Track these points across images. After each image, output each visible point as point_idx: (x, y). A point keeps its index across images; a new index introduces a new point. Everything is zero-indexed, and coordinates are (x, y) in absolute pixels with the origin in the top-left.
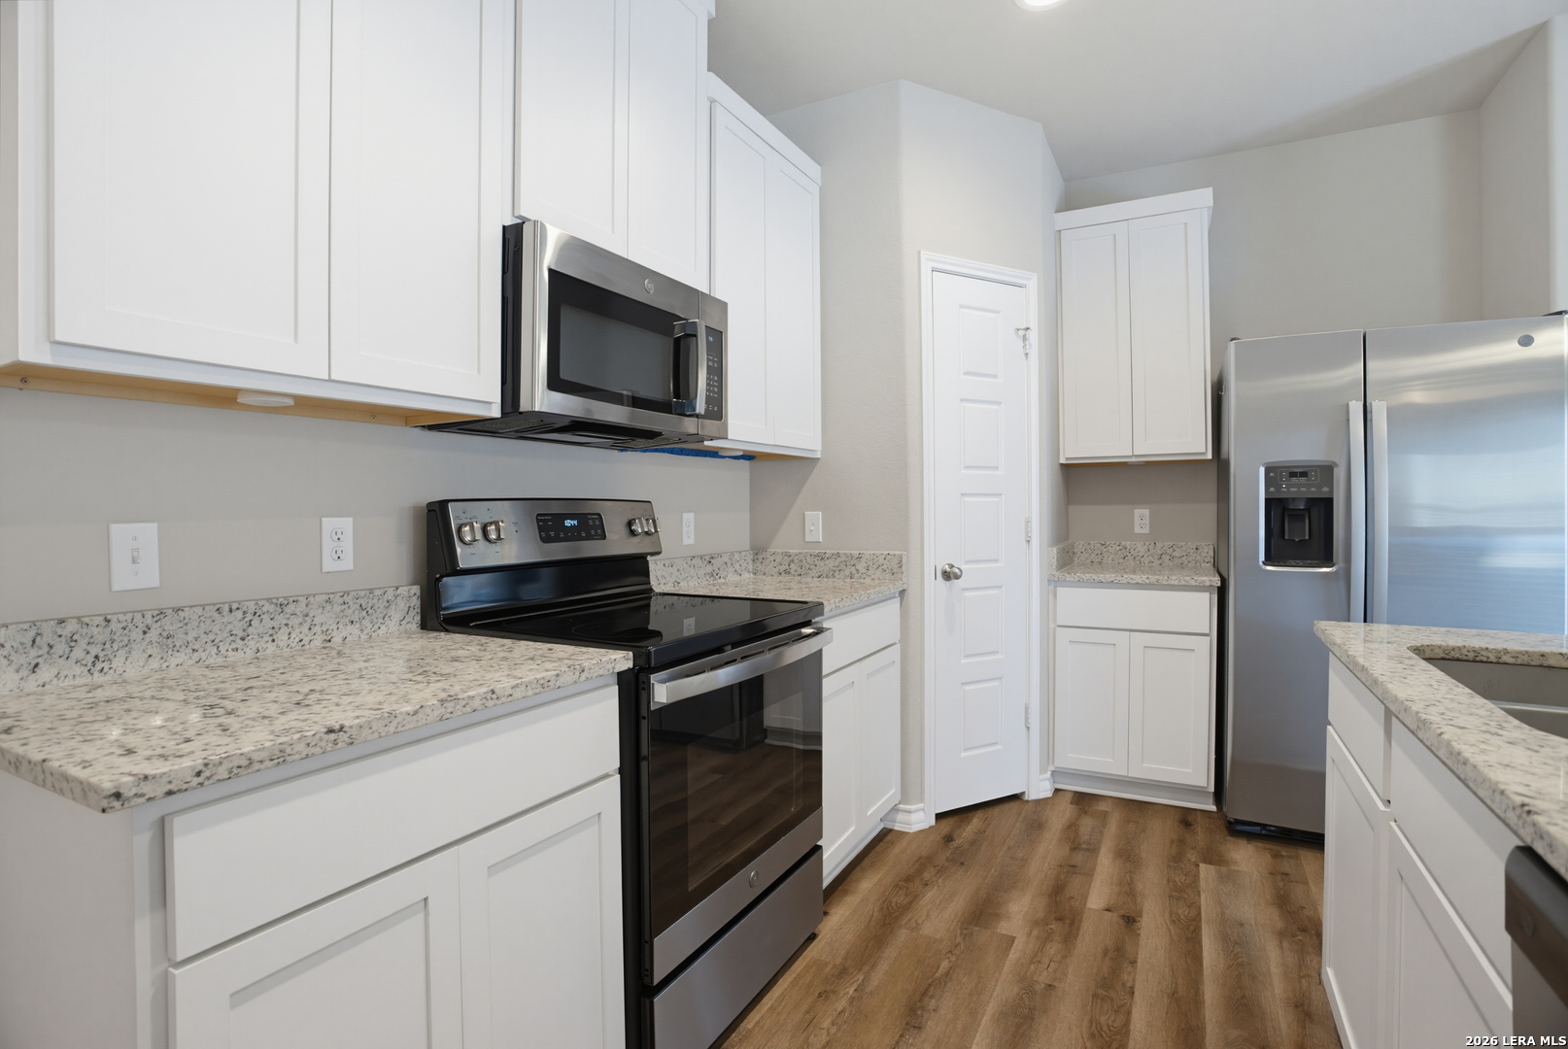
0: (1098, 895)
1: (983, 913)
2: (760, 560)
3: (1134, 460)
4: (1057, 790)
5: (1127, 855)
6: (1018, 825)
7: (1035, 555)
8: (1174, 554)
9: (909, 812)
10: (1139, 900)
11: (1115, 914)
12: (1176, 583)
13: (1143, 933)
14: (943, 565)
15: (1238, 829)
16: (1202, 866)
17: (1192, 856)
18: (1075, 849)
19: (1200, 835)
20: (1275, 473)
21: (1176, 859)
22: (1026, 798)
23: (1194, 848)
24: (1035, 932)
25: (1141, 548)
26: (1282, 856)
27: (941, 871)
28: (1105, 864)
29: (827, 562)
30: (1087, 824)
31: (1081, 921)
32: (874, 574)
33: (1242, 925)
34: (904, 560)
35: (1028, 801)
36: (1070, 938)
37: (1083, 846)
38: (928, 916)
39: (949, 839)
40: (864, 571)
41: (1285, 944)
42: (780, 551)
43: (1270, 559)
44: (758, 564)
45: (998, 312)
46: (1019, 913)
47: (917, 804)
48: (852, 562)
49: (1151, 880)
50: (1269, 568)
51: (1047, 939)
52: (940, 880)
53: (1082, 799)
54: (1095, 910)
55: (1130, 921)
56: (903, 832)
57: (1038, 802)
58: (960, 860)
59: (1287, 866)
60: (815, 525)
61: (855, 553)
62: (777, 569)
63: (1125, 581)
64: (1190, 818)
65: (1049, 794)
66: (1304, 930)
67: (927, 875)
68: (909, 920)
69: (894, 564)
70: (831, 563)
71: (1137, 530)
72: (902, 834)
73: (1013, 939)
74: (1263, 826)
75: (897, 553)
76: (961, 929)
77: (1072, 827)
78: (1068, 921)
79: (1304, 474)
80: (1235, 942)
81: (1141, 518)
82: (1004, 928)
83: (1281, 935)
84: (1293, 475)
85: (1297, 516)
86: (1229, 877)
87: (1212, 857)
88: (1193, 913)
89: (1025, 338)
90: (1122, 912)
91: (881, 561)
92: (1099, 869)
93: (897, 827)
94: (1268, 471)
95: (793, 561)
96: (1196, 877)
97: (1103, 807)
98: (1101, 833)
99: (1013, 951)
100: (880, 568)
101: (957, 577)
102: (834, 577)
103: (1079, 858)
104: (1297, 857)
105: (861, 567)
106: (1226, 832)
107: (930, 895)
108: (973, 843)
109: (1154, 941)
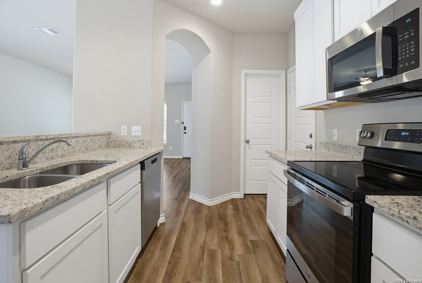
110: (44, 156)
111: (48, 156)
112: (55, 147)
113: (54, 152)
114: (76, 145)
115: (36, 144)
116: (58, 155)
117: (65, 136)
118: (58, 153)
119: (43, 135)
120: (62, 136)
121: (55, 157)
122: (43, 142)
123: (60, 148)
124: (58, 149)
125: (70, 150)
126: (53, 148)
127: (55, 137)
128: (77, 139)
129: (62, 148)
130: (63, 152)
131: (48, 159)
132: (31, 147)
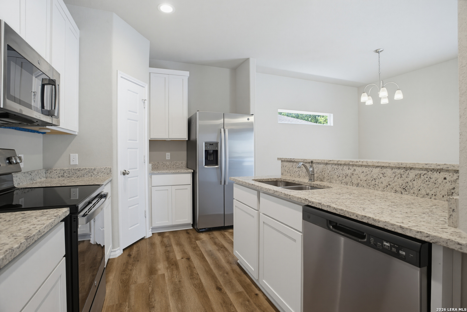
0: (178, 257)
1: (152, 271)
2: (49, 172)
3: (169, 139)
4: (152, 233)
5: (179, 244)
6: (148, 245)
7: (147, 166)
8: (176, 165)
9: (115, 251)
10: (188, 253)
11: (185, 259)
12: (183, 172)
13: (193, 260)
14: (123, 171)
15: (199, 231)
16: (196, 241)
17: (193, 240)
18: (166, 247)
19: (193, 235)
20: (207, 144)
21: (190, 242)
22: (146, 238)
23: (193, 238)
24: (169, 270)
25: (168, 163)
26: (211, 234)
27: (133, 265)
28: (176, 248)
29: (81, 171)
30: (166, 240)
31: (178, 263)
32: (100, 175)
33: (210, 251)
34: (112, 169)
35: (146, 239)
36: (177, 268)
37: (168, 245)
38: (137, 278)
39: (129, 255)
40: (96, 174)
41: (220, 252)
42: (59, 169)
43: (206, 165)
44: (48, 174)
45: (137, 94)
46: (162, 267)
47: (117, 248)
48: (92, 171)
49: (188, 248)
50: (206, 167)
51: (172, 271)
52: (135, 268)
53: (160, 234)
54: (180, 260)
55: (188, 259)
56: (114, 258)
57: (149, 238)
58: (137, 259)
59: (212, 236)
60: (75, 160)
61: (93, 168)
62: (58, 175)
63: (170, 172)
64: (188, 231)
65: (151, 235)
66: (221, 248)
67: (130, 268)
68: (132, 281)
69: (108, 171)
70: (83, 172)
71: (167, 158)
72: (114, 259)
73: (164, 274)
74: (205, 229)
75: (109, 167)
76: (149, 278)
77: (162, 242)
78: (175, 265)
79: (212, 145)
80: (211, 254)
81: (168, 155)
82: (160, 272)
83: (218, 250)
84: (210, 145)
85: (210, 154)
86: (203, 242)
87: (197, 239)
88: (200, 252)
89: (144, 103)
90: (186, 258)
91: (103, 170)
92: (175, 250)
93: (111, 257)
94: (205, 143)
95: (65, 172)
96: (197, 244)
97: (167, 234)
98: (170, 241)
99: (166, 277)
100: (103, 172)
101: (128, 174)
102: (84, 177)
103: (168, 249)
104: (213, 234)
105: (95, 173)
106: (197, 233)
107: (134, 272)
108: (138, 254)
109: (196, 262)
110: (338, 179)
111: (342, 180)
112: (350, 173)
113: (348, 178)
114: (379, 178)
115: (332, 168)
116: (352, 182)
117: (357, 164)
118: (353, 180)
119: (334, 160)
120: (354, 163)
121: (349, 183)
122: (337, 166)
123: (355, 175)
124: (353, 176)
125: (370, 182)
126: (346, 174)
127: (346, 163)
128: (381, 169)
129: (357, 176)
130: (359, 181)
131: (342, 183)
132: (329, 169)
